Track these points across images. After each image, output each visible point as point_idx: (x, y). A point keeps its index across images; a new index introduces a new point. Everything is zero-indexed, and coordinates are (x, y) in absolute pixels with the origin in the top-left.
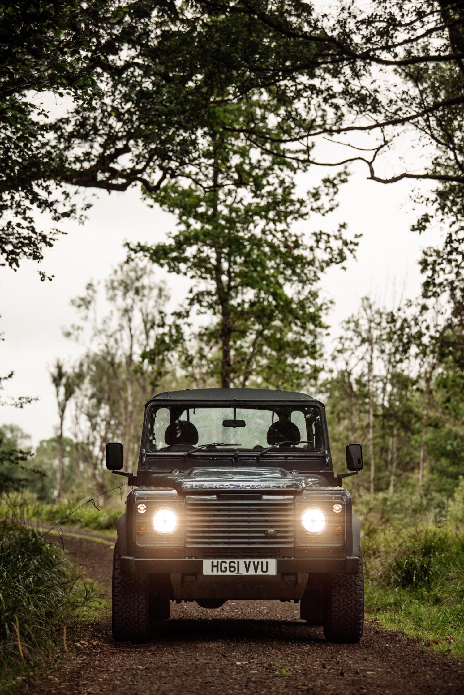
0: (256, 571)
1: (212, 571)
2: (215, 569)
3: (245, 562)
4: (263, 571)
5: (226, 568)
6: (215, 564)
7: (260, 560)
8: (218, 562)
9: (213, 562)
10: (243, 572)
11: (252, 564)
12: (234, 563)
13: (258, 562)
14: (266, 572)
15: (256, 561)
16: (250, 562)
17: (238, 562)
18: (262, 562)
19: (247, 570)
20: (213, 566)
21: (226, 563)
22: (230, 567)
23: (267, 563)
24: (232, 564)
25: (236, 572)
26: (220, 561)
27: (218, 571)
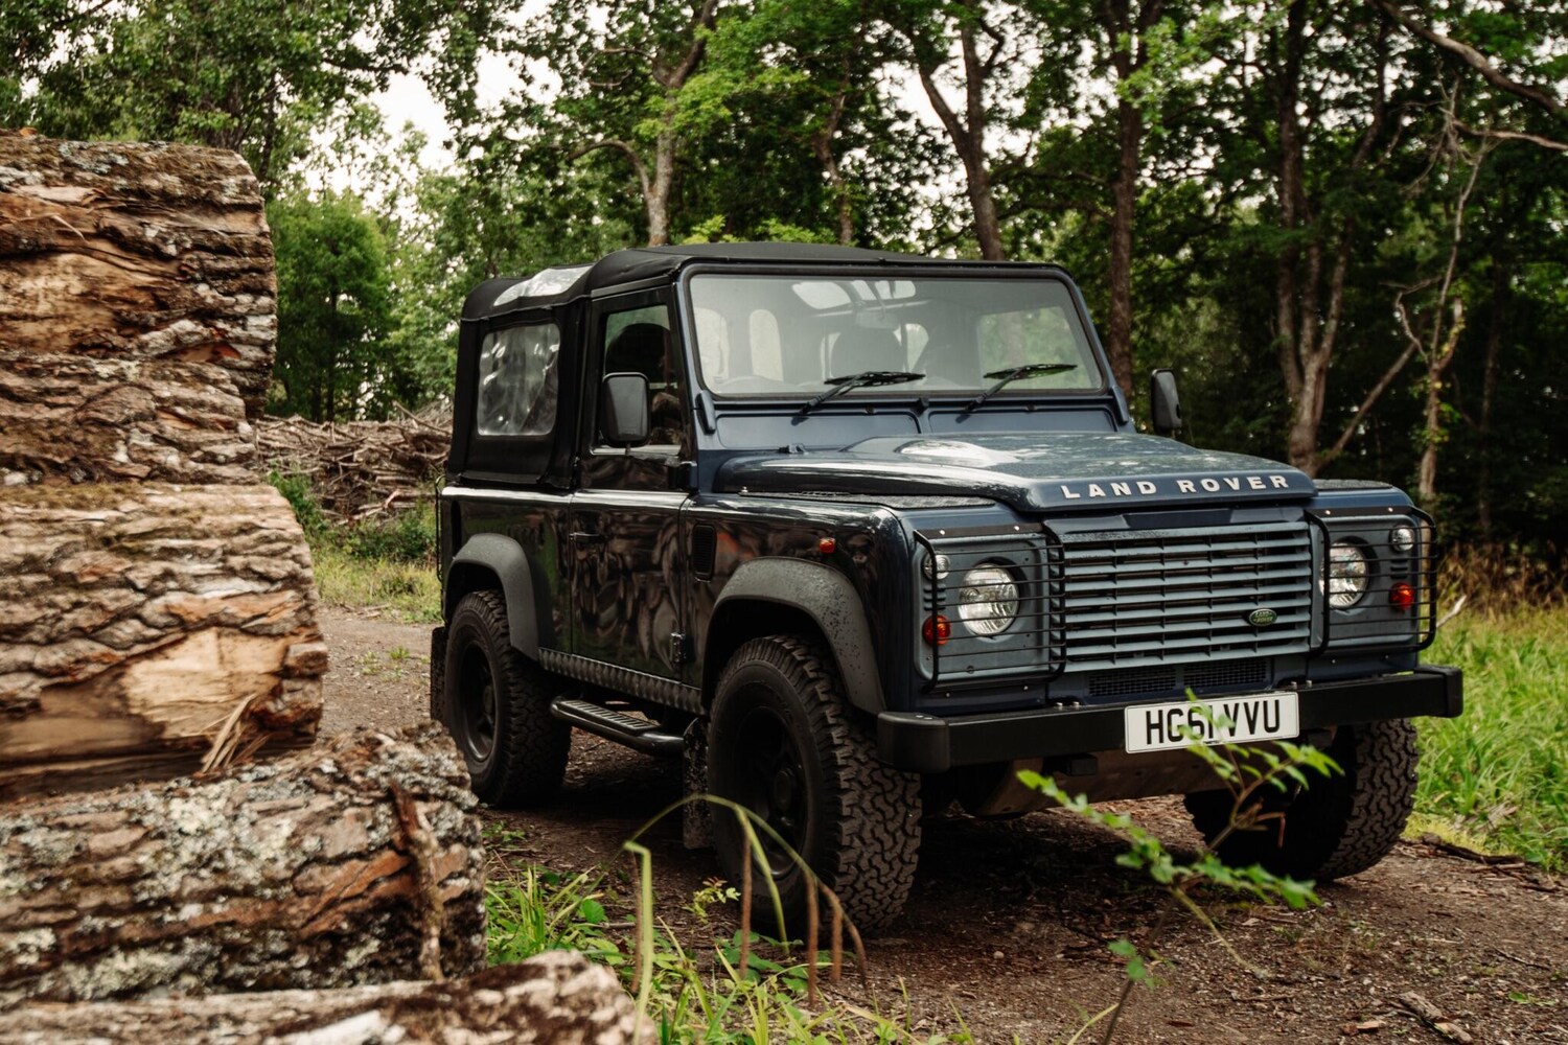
0: (1252, 731)
1: (1149, 742)
2: (1155, 733)
3: (1226, 707)
4: (1269, 730)
5: (1180, 728)
6: (1155, 720)
7: (1261, 699)
8: (1160, 712)
9: (1148, 714)
10: (1222, 735)
11: (1241, 709)
12: (1200, 711)
13: (1257, 704)
14: (1277, 728)
15: (1251, 700)
16: (1237, 706)
17: (1209, 709)
18: (1265, 703)
19: (1232, 728)
20: (1150, 727)
21: (1179, 712)
22: (1192, 723)
23: (1277, 702)
24: (1196, 717)
25: (1206, 738)
26: (1166, 707)
27: (1161, 741)
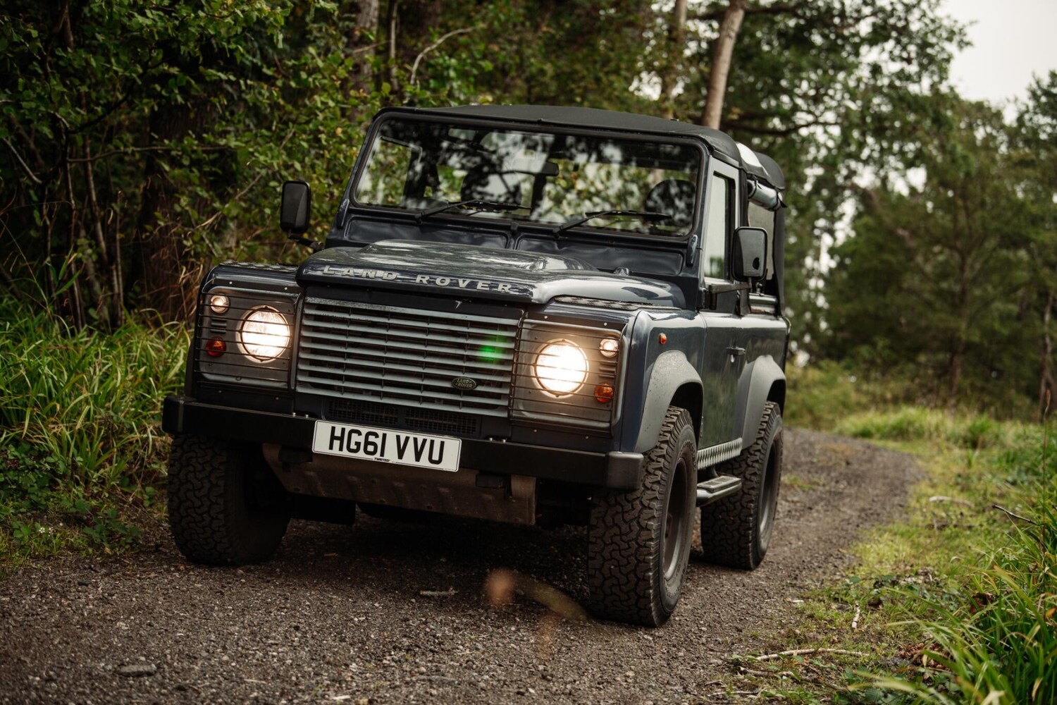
0: (418, 458)
1: (331, 448)
2: (337, 443)
3: (398, 438)
4: (431, 460)
5: (358, 444)
6: (338, 433)
7: (429, 438)
8: (343, 430)
9: (333, 429)
10: (391, 456)
11: (411, 444)
12: (377, 436)
13: (425, 441)
14: (439, 462)
15: (420, 438)
16: (407, 438)
17: (384, 436)
18: (432, 442)
19: (401, 453)
20: (333, 438)
21: (359, 433)
22: (367, 443)
23: (442, 443)
24: (371, 439)
25: (378, 455)
26: (348, 428)
27: (341, 449)
